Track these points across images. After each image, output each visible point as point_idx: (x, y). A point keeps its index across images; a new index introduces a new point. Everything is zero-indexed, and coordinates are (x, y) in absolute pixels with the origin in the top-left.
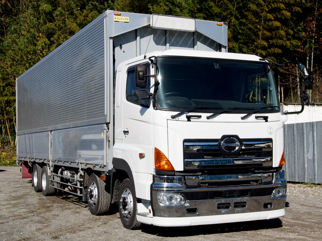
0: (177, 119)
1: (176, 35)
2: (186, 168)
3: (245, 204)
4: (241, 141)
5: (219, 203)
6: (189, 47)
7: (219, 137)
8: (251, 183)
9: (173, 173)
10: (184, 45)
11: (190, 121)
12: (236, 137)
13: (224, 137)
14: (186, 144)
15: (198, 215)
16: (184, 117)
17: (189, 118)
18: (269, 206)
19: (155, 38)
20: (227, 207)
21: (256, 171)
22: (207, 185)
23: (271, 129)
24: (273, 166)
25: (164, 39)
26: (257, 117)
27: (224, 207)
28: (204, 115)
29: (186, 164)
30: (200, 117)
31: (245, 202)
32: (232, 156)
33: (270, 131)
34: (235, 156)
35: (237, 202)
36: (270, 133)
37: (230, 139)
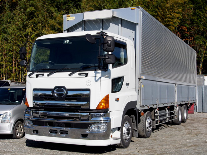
0: (31, 77)
2: (34, 106)
3: (67, 132)
5: (51, 129)
7: (53, 88)
8: (75, 119)
11: (37, 78)
12: (64, 87)
13: (56, 87)
15: (39, 135)
16: (34, 75)
17: (37, 76)
20: (56, 133)
22: (46, 117)
24: (91, 109)
26: (80, 74)
28: (46, 74)
30: (43, 75)
32: (60, 100)
33: (89, 83)
34: (63, 100)
35: (61, 130)
36: (89, 85)
37: (60, 89)
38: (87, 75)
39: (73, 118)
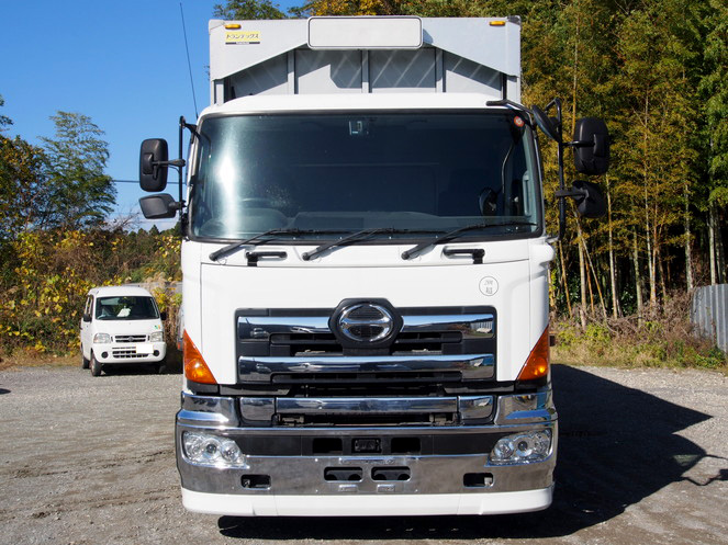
0: (222, 261)
1: (390, 60)
2: (243, 377)
3: (406, 472)
4: (398, 314)
5: (329, 465)
6: (424, 85)
8: (431, 419)
9: (215, 390)
10: (412, 82)
11: (256, 265)
12: (384, 303)
13: (350, 303)
14: (242, 320)
15: (273, 492)
16: (239, 256)
17: (253, 260)
18: (487, 480)
19: (336, 72)
20: (355, 478)
21: (448, 390)
22: (301, 420)
23: (491, 282)
24: (499, 379)
25: (358, 72)
26: (448, 253)
27: (348, 476)
28: (295, 252)
29: (243, 368)
30: (283, 255)
31: (407, 468)
32: (370, 352)
33: (490, 286)
34: (380, 351)
35: (381, 465)
36: (489, 292)
37: (365, 308)
38: (478, 256)
39: (425, 417)
